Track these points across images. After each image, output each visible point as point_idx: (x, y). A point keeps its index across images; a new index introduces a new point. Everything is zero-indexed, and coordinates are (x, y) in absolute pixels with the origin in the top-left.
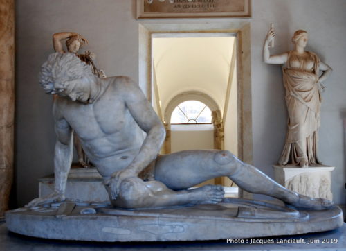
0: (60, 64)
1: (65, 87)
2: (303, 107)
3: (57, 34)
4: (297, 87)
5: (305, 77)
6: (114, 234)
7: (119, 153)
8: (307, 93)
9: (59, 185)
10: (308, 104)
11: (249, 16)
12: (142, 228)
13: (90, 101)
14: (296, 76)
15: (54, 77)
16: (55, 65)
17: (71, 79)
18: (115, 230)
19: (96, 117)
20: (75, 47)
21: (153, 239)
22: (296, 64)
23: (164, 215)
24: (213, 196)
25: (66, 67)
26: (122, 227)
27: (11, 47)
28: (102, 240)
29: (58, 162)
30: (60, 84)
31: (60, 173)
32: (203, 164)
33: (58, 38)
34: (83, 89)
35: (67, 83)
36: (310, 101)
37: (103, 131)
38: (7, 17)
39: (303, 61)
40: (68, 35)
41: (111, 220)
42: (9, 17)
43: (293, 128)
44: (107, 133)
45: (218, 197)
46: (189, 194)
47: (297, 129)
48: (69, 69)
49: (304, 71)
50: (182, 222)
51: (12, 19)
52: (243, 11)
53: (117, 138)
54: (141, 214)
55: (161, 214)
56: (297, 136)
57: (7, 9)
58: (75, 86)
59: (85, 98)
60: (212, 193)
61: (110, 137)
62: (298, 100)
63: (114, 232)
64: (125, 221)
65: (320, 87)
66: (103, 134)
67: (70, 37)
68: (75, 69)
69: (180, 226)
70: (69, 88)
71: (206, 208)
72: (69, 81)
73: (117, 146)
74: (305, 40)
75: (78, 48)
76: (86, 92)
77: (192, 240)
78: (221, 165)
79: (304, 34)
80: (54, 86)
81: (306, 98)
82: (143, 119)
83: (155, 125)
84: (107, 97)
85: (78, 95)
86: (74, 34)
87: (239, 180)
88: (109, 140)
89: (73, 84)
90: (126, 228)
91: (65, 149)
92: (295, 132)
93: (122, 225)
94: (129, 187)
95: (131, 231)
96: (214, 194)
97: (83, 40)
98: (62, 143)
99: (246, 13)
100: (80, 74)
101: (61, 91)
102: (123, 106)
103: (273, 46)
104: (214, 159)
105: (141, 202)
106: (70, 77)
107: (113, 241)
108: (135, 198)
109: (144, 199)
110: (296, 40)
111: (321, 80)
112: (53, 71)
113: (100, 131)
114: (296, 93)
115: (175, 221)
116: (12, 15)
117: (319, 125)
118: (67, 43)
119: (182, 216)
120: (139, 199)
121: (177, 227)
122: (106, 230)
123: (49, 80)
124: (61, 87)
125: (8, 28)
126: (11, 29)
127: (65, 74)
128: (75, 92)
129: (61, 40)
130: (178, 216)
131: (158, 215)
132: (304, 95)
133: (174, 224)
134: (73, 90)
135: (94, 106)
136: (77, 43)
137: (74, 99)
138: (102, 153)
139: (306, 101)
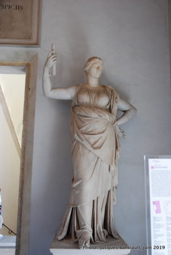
2: (91, 156)
4: (83, 129)
5: (94, 115)
8: (97, 137)
10: (97, 152)
11: (37, 44)
14: (83, 113)
22: (85, 98)
36: (100, 148)
39: (94, 96)
43: (75, 185)
47: (79, 187)
49: (95, 108)
52: (30, 38)
56: (78, 198)
62: (83, 146)
65: (118, 130)
74: (98, 68)
79: (97, 60)
81: (95, 143)
92: (77, 192)
99: (34, 40)
103: (54, 73)
110: (87, 69)
111: (120, 122)
114: (81, 136)
117: (116, 182)
132: (93, 139)
139: (95, 148)
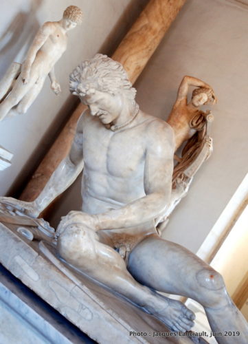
0: (98, 67)
1: (88, 93)
3: (190, 77)
6: (22, 269)
7: (110, 203)
9: (41, 200)
12: (51, 284)
13: (113, 128)
15: (83, 75)
16: (93, 65)
17: (99, 89)
18: (26, 267)
19: (109, 148)
20: (199, 100)
21: (54, 305)
23: (85, 288)
24: (177, 319)
25: (102, 73)
26: (34, 268)
27: (139, 68)
28: (8, 268)
29: (55, 176)
30: (84, 86)
31: (50, 188)
32: (183, 270)
33: (188, 81)
34: (109, 108)
35: (92, 91)
37: (108, 168)
38: (153, 37)
40: (200, 84)
41: (30, 253)
42: (156, 38)
44: (110, 173)
45: (182, 324)
46: (151, 296)
48: (104, 76)
50: (96, 308)
51: (157, 42)
53: (117, 184)
54: (64, 270)
55: (82, 284)
57: (159, 29)
58: (102, 99)
59: (108, 120)
60: (178, 314)
61: (111, 179)
63: (23, 268)
64: (42, 263)
66: (106, 171)
67: (201, 87)
68: (110, 81)
69: (90, 311)
70: (93, 97)
71: (149, 321)
72: (96, 89)
73: (113, 193)
75: (202, 103)
76: (111, 114)
77: (91, 337)
78: (201, 285)
80: (77, 86)
82: (151, 179)
83: (158, 193)
84: (133, 133)
85: (101, 112)
86: (207, 87)
87: (214, 321)
88: (108, 181)
89: (99, 96)
90: (36, 272)
91: (70, 167)
93: (36, 265)
94: (73, 233)
95: (40, 278)
96: (179, 318)
97: (213, 97)
98: (71, 159)
100: (114, 89)
101: (81, 94)
102: (142, 152)
104: (197, 274)
105: (75, 258)
106: (99, 86)
107: (17, 276)
108: (71, 249)
109: (80, 258)
112: (85, 70)
113: (105, 165)
115: (89, 303)
116: (160, 37)
118: (194, 91)
119: (101, 304)
120: (75, 253)
121: (86, 311)
122: (18, 259)
123: (77, 78)
124: (83, 90)
125: (147, 47)
126: (150, 50)
127: (95, 80)
128: (99, 106)
129: (190, 85)
130: (97, 300)
131: (78, 283)
133: (86, 304)
134: (97, 103)
135: (114, 135)
136: (204, 97)
137: (93, 113)
138: (94, 191)
